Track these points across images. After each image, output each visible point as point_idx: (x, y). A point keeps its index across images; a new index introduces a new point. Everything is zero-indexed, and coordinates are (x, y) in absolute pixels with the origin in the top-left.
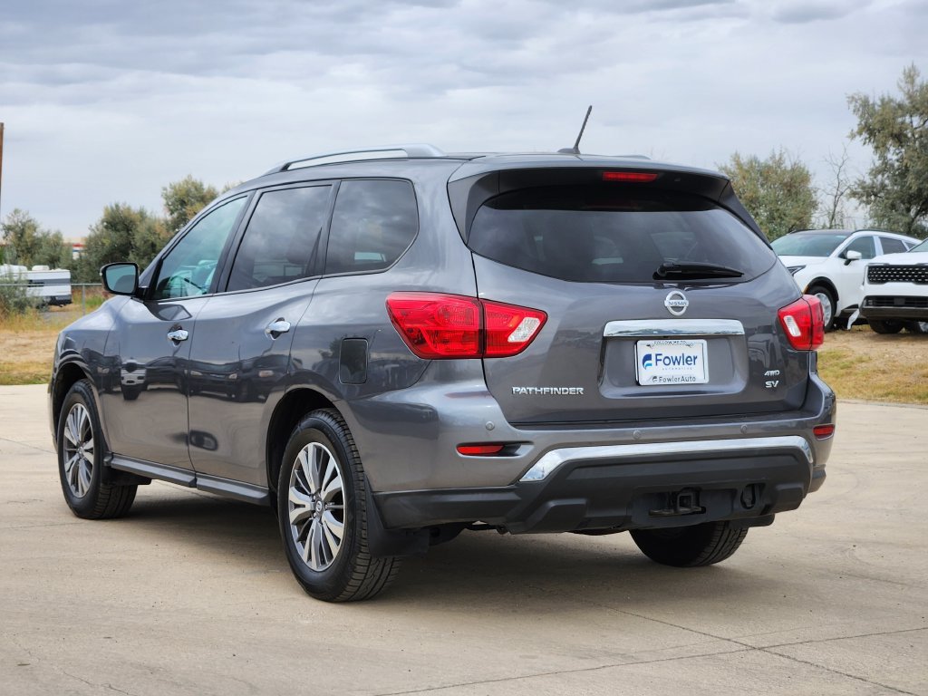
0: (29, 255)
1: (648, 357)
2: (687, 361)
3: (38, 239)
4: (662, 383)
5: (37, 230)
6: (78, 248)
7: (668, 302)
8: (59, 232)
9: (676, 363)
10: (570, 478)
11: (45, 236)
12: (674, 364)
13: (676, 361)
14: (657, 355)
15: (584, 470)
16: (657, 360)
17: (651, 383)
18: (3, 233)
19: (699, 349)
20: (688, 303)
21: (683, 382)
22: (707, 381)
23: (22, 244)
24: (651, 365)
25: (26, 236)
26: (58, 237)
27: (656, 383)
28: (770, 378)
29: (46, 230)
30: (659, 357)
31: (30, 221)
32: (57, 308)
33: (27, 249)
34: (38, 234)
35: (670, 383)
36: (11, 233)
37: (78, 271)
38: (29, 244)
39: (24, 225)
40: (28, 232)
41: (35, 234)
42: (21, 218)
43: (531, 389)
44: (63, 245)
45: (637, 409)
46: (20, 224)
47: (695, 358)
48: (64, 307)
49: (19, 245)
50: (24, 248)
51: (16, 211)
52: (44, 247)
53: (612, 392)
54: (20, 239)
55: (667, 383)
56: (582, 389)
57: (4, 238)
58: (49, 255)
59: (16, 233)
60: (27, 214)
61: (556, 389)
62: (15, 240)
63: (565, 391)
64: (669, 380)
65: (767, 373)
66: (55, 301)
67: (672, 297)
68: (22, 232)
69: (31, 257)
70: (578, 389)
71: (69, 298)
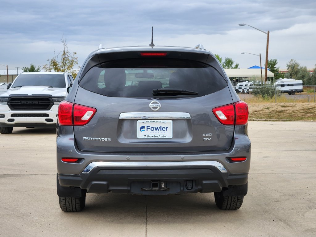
0: (296, 75)
1: (143, 127)
2: (163, 129)
3: (299, 69)
4: (149, 138)
5: (299, 66)
6: (311, 72)
7: (151, 105)
8: (306, 67)
9: (157, 130)
10: (99, 173)
11: (301, 68)
12: (156, 130)
13: (157, 129)
14: (147, 127)
15: (104, 171)
16: (147, 128)
17: (143, 137)
18: (287, 68)
19: (169, 124)
20: (160, 106)
21: (159, 138)
22: (171, 137)
23: (293, 71)
24: (144, 130)
25: (295, 68)
26: (305, 68)
27: (146, 138)
28: (206, 137)
29: (302, 66)
30: (148, 127)
31: (296, 63)
32: (298, 93)
33: (295, 73)
34: (299, 68)
35: (153, 138)
36: (290, 67)
37: (311, 80)
38: (296, 71)
39: (294, 65)
40: (296, 67)
41: (298, 68)
42: (293, 62)
43: (90, 138)
44: (307, 71)
45: (136, 147)
46: (293, 65)
47: (167, 128)
48: (300, 93)
49: (292, 72)
50: (294, 73)
51: (292, 60)
52: (300, 72)
53: (124, 141)
54: (293, 69)
55: (151, 138)
56: (110, 139)
57: (288, 69)
58: (302, 75)
59: (291, 68)
60: (296, 61)
61: (99, 139)
62: (291, 70)
63: (103, 139)
64: (153, 137)
65: (204, 135)
66: (297, 91)
67: (153, 103)
68: (294, 67)
69: (296, 76)
70: (108, 139)
71: (302, 90)
